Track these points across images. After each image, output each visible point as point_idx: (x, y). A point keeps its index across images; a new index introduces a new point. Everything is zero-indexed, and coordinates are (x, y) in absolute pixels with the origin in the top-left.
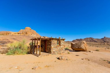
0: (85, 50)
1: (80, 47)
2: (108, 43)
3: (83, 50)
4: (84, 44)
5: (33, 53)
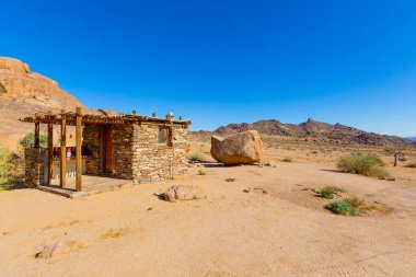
0: (255, 161)
1: (239, 153)
4: (254, 139)
5: (43, 184)
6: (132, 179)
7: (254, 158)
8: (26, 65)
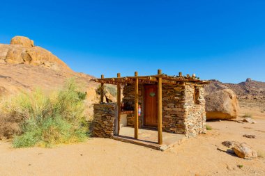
0: (233, 117)
1: (218, 109)
2: (257, 97)
3: (228, 118)
4: (231, 98)
5: (115, 135)
6: (183, 133)
7: (232, 114)
8: (32, 41)
